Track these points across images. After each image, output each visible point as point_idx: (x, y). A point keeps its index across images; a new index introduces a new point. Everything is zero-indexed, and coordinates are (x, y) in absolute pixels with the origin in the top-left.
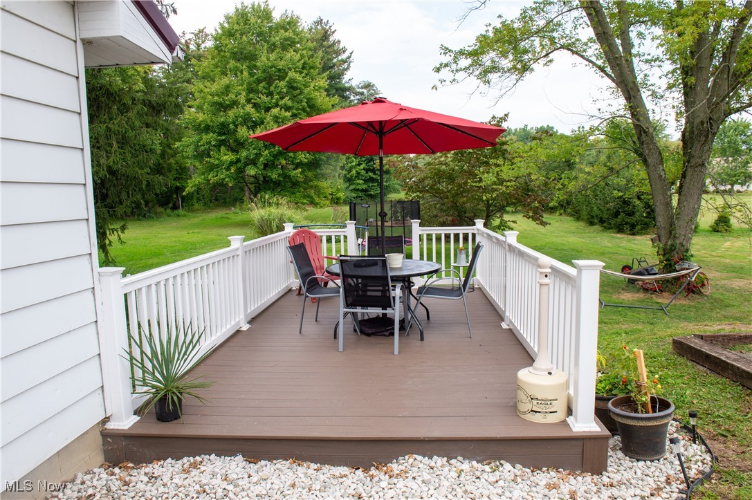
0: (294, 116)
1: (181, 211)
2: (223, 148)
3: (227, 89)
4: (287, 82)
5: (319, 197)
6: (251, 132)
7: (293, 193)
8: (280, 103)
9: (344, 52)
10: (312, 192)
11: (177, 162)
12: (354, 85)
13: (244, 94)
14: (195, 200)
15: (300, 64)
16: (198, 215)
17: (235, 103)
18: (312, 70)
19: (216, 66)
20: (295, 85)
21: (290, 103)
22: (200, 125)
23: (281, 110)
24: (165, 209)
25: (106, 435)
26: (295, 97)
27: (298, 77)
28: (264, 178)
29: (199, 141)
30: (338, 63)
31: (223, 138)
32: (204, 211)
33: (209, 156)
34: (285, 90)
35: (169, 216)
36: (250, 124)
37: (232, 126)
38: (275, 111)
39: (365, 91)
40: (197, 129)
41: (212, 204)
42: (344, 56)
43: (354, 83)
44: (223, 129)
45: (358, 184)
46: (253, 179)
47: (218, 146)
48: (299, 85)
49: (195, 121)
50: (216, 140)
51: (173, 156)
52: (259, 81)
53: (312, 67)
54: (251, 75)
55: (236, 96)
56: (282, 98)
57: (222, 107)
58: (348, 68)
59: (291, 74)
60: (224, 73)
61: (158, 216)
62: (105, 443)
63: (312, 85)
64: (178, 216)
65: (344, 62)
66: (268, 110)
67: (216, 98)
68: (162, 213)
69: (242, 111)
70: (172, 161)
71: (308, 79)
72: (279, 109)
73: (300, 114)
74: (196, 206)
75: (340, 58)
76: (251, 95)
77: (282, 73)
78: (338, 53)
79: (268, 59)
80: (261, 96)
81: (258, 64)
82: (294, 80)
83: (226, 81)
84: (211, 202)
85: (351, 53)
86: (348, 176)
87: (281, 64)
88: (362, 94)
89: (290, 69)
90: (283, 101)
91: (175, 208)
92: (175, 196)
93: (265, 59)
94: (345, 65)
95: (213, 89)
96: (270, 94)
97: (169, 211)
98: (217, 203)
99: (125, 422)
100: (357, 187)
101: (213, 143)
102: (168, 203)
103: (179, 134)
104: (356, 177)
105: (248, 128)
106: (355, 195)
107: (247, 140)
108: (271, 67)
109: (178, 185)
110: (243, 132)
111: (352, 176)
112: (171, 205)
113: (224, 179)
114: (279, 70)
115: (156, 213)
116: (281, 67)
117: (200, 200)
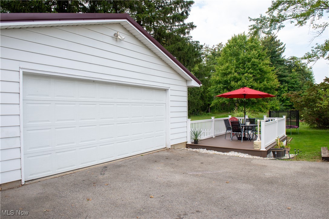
0: (254, 76)
1: (209, 113)
2: (225, 90)
3: (228, 67)
4: (251, 63)
5: (264, 109)
6: (236, 83)
7: (253, 107)
8: (248, 71)
9: (282, 44)
10: (261, 107)
11: (209, 95)
12: (286, 59)
13: (234, 69)
14: (215, 109)
15: (257, 55)
16: (216, 115)
17: (230, 73)
18: (263, 57)
19: (224, 59)
20: (255, 64)
21: (252, 71)
22: (217, 81)
23: (248, 74)
24: (204, 112)
25: (187, 144)
26: (255, 68)
27: (256, 60)
28: (241, 101)
29: (216, 87)
30: (278, 50)
31: (225, 86)
32: (218, 114)
33: (220, 93)
34: (250, 66)
35: (205, 115)
36: (236, 80)
37: (229, 81)
38: (246, 74)
39: (292, 60)
40: (216, 83)
41: (222, 111)
42: (281, 47)
43: (286, 58)
44: (226, 82)
45: (287, 103)
46: (237, 101)
47: (223, 89)
48: (256, 64)
49: (215, 80)
50: (223, 87)
51: (208, 92)
52: (240, 63)
53: (263, 56)
54: (237, 61)
55: (231, 70)
56: (249, 69)
57: (225, 74)
58: (283, 51)
59: (253, 60)
60: (227, 62)
61: (201, 114)
62: (186, 146)
63: (262, 63)
64: (209, 115)
65: (281, 49)
66: (243, 74)
67: (223, 71)
68: (203, 114)
69: (233, 75)
70: (207, 94)
71: (260, 61)
72: (247, 73)
73: (256, 75)
74: (216, 111)
75: (279, 47)
76: (237, 69)
77: (249, 60)
78: (279, 45)
79: (244, 55)
80: (240, 69)
81: (240, 57)
82: (254, 62)
83: (227, 64)
84: (222, 110)
85: (285, 45)
86: (282, 99)
87: (249, 56)
88: (290, 62)
89: (253, 58)
90: (249, 70)
91: (208, 112)
92: (208, 107)
93: (243, 54)
94: (282, 50)
95: (222, 68)
96: (244, 68)
97: (205, 113)
98: (224, 110)
99: (189, 143)
100: (287, 104)
101: (222, 88)
102: (205, 110)
103: (210, 84)
104: (286, 99)
105: (235, 82)
106: (285, 108)
107: (234, 86)
108: (245, 58)
109: (209, 103)
110: (233, 83)
111: (284, 99)
112: (206, 111)
113: (225, 101)
114: (248, 58)
115: (200, 114)
116: (249, 57)
117: (217, 109)
